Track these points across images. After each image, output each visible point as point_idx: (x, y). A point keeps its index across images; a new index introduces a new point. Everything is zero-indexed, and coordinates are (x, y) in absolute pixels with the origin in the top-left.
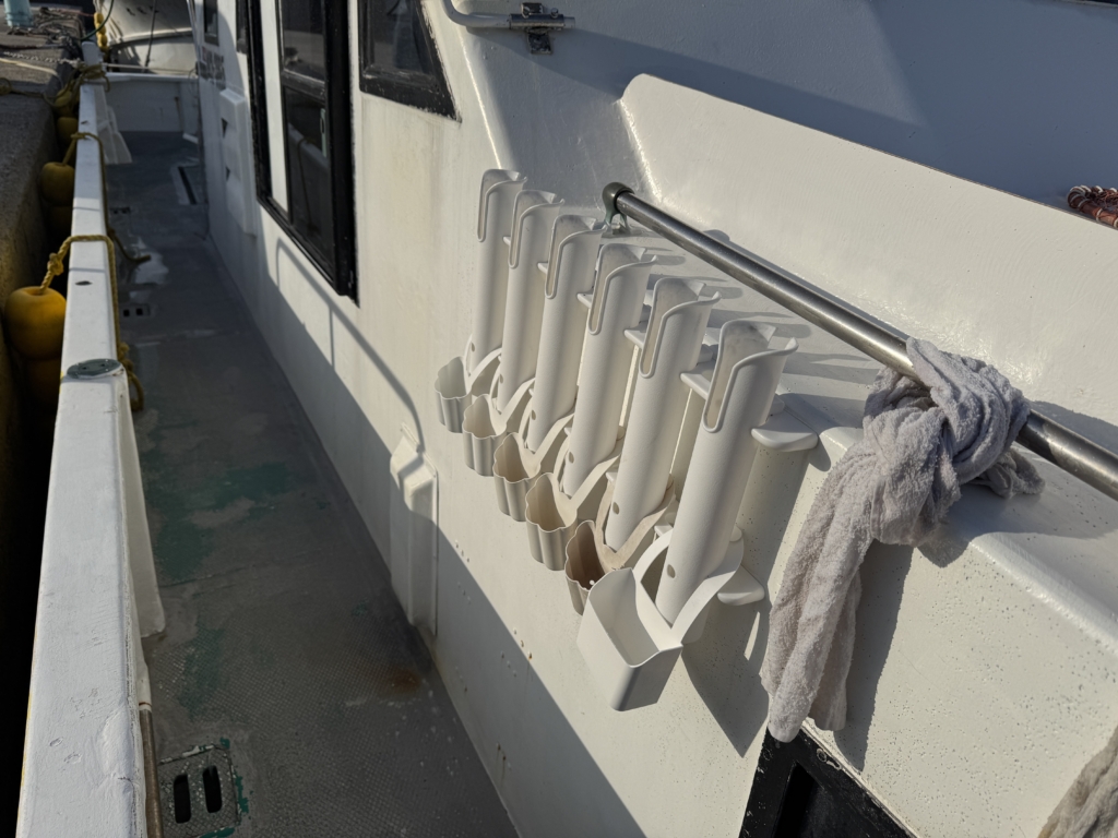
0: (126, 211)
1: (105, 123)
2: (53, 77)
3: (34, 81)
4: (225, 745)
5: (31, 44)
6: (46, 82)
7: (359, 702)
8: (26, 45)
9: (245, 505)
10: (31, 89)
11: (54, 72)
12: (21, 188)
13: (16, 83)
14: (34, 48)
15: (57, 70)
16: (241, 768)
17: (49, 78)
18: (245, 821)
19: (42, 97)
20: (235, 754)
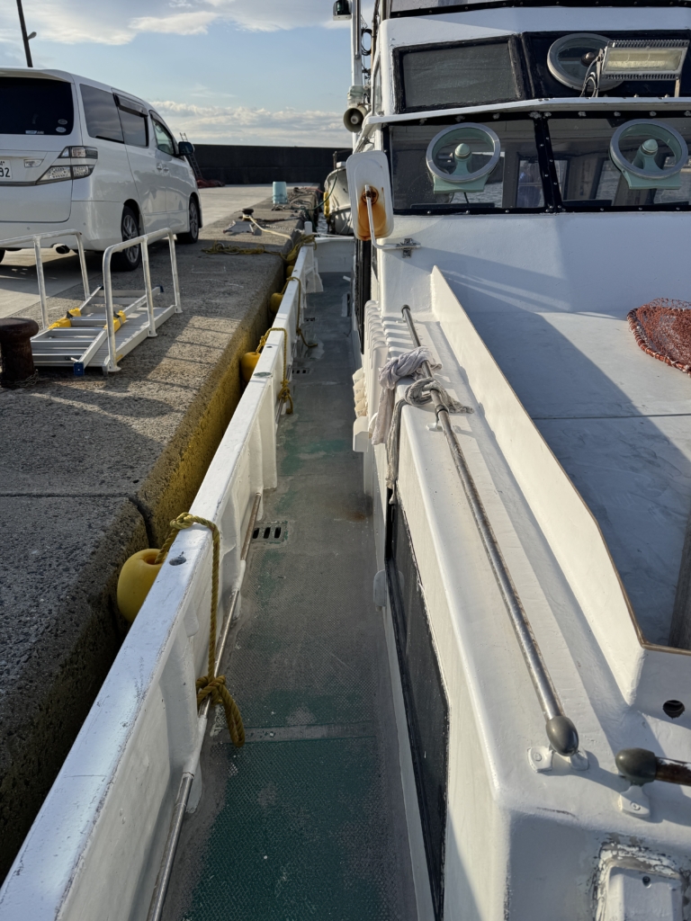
0: (313, 320)
1: (311, 269)
2: (289, 240)
3: (278, 244)
4: (286, 522)
5: (281, 218)
6: (284, 244)
7: (339, 520)
8: (279, 218)
9: (322, 453)
10: (274, 250)
11: (289, 237)
12: (258, 307)
13: (268, 245)
14: (283, 220)
15: (291, 236)
16: (289, 529)
17: (286, 241)
18: (285, 541)
19: (279, 254)
20: (289, 526)
